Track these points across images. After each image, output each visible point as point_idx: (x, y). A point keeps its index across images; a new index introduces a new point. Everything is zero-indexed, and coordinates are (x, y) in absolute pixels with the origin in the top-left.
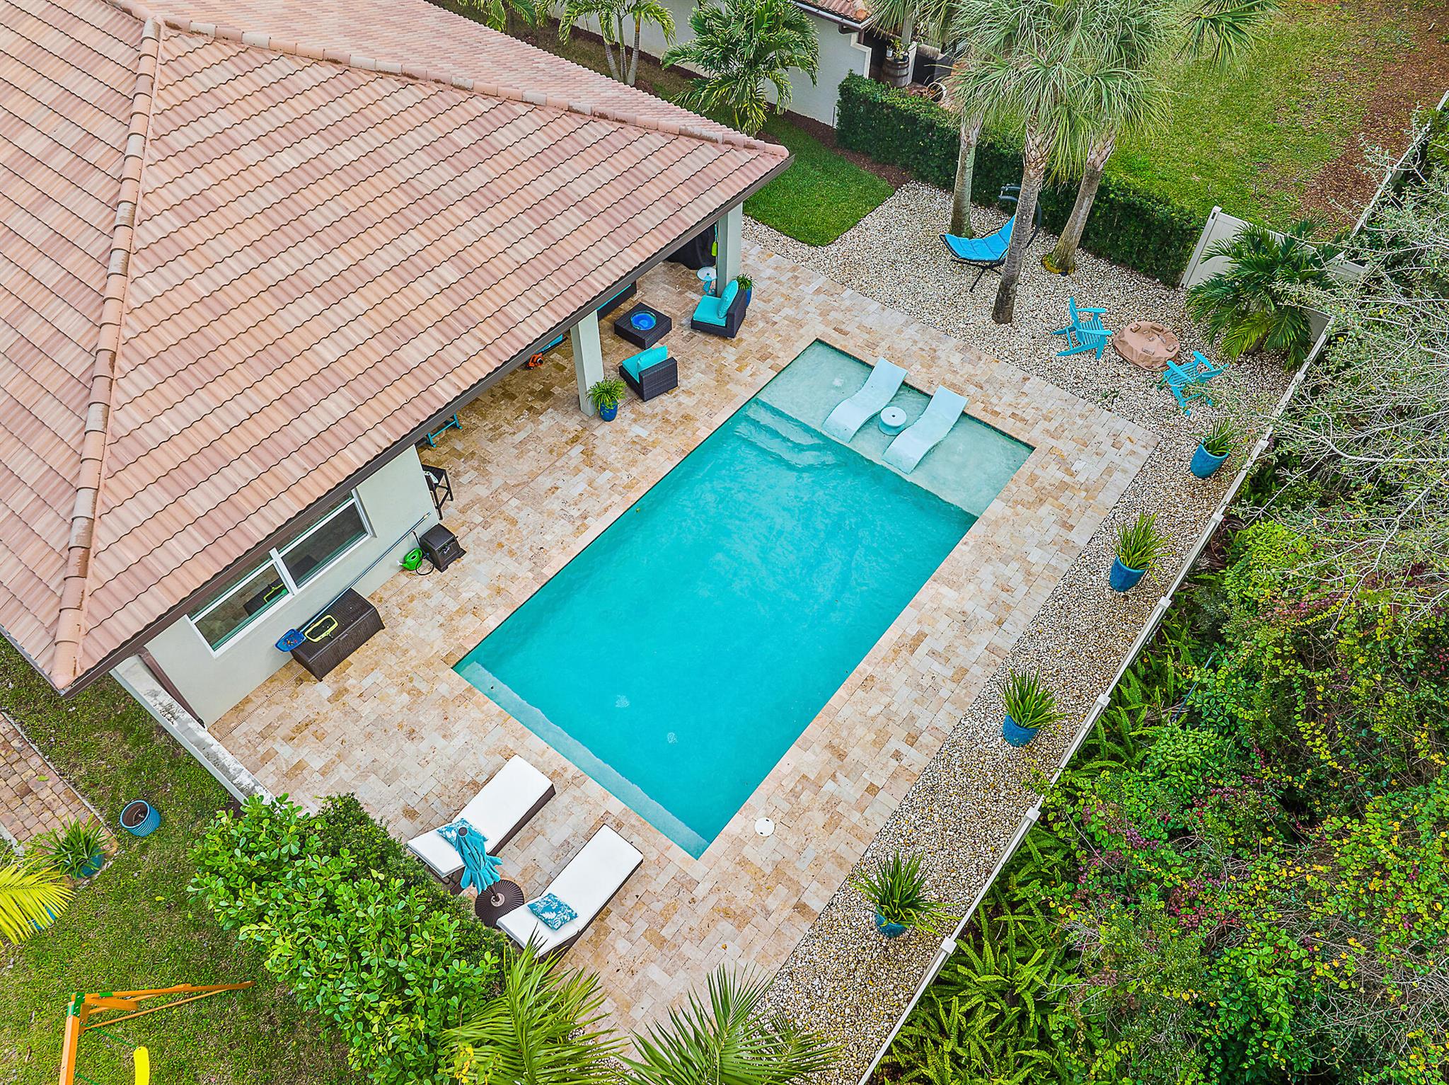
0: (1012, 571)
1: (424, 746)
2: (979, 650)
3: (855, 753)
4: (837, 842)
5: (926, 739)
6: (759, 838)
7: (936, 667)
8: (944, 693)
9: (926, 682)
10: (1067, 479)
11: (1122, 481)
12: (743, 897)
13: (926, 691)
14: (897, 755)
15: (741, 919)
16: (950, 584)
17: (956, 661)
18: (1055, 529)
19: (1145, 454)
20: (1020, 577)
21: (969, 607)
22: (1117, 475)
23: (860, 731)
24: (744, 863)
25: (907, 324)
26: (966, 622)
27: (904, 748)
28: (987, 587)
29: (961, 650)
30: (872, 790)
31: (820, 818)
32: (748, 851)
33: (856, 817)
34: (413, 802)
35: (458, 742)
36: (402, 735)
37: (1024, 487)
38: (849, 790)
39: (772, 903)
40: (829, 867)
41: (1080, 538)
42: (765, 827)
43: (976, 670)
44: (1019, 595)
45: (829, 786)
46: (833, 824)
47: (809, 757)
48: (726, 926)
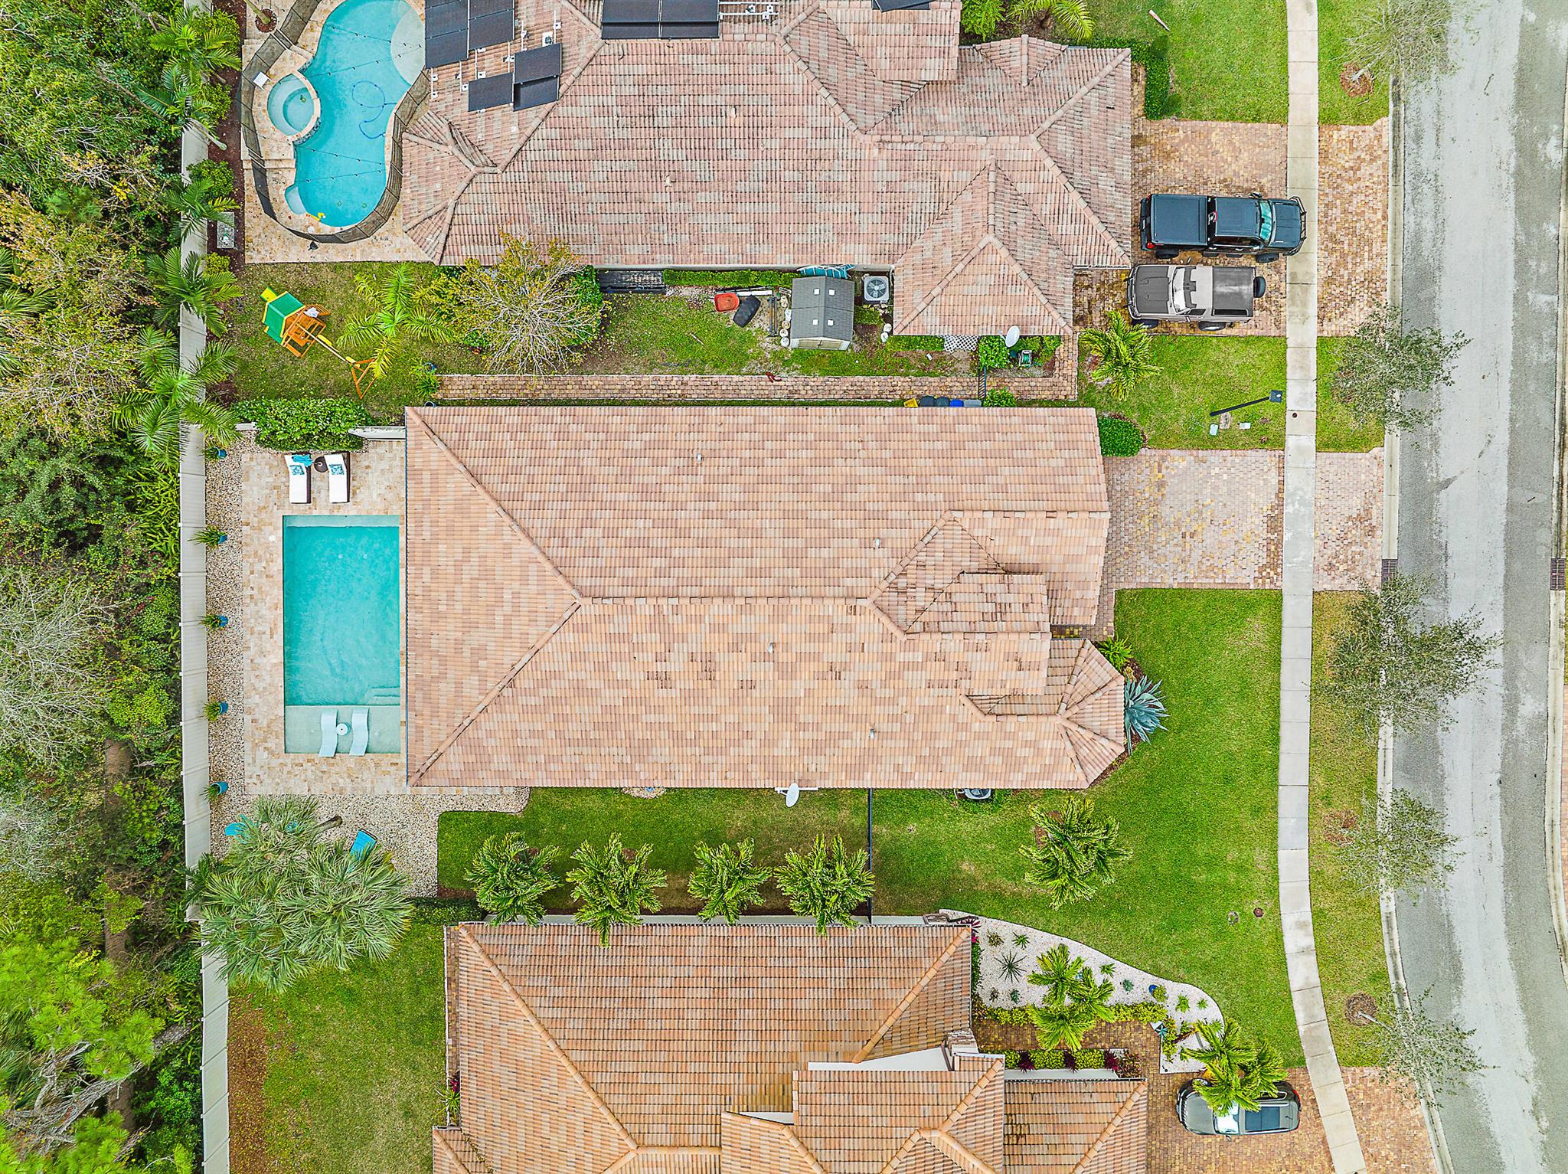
0: (260, 686)
1: (383, 487)
2: (252, 645)
3: (264, 580)
4: (251, 549)
5: (248, 601)
6: (271, 534)
7: (260, 628)
8: (252, 621)
9: (260, 620)
10: (266, 745)
11: (248, 759)
12: (263, 515)
13: (258, 616)
14: (252, 588)
15: (260, 509)
16: (275, 665)
17: (256, 635)
18: (257, 716)
19: (247, 780)
20: (257, 686)
21: (265, 660)
22: (250, 761)
23: (268, 589)
24: (270, 524)
25: (373, 789)
26: (263, 654)
27: (252, 592)
28: (264, 673)
29: (257, 641)
30: (252, 573)
31: (260, 552)
32: (272, 528)
33: (251, 560)
34: (369, 470)
35: (375, 496)
36: (392, 485)
37: (277, 729)
38: (258, 567)
39: (256, 519)
40: (248, 541)
41: (248, 718)
42: (272, 538)
43: (248, 637)
44: (253, 678)
45: (264, 564)
46: (256, 552)
47: (275, 569)
48: (262, 505)
